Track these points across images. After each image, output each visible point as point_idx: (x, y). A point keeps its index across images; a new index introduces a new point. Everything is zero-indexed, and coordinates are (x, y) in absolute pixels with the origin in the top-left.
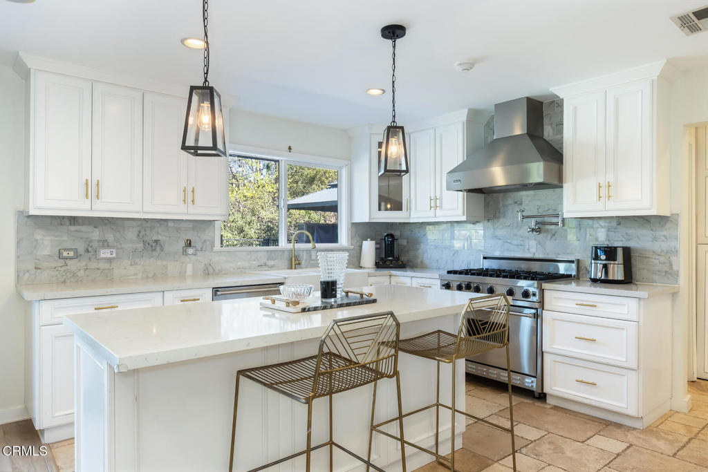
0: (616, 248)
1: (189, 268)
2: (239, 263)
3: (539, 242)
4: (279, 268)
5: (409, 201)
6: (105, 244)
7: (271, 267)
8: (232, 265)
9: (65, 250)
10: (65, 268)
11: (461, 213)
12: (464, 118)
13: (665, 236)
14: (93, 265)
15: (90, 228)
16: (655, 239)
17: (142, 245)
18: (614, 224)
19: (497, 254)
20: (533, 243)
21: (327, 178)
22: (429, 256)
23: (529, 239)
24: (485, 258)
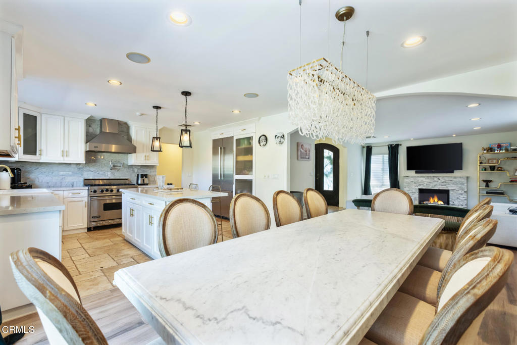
3: (112, 173)
11: (83, 160)
12: (86, 118)
13: (153, 171)
18: (139, 167)
19: (91, 178)
20: (109, 173)
22: (40, 181)
23: (107, 171)
24: (85, 180)
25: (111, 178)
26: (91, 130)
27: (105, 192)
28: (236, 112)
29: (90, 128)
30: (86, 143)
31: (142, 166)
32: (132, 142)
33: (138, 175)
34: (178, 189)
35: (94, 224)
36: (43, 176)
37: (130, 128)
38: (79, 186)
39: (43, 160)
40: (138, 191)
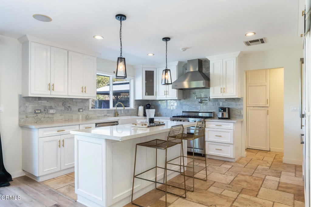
0: (226, 108)
1: (81, 116)
2: (98, 115)
4: (111, 117)
5: (156, 92)
6: (51, 108)
7: (109, 116)
8: (95, 115)
9: (37, 110)
10: (37, 117)
11: (176, 96)
12: (177, 64)
13: (239, 104)
14: (47, 116)
15: (46, 102)
16: (236, 105)
17: (64, 108)
18: (225, 100)
19: (187, 110)
20: (199, 107)
21: (106, 81)
24: (184, 112)
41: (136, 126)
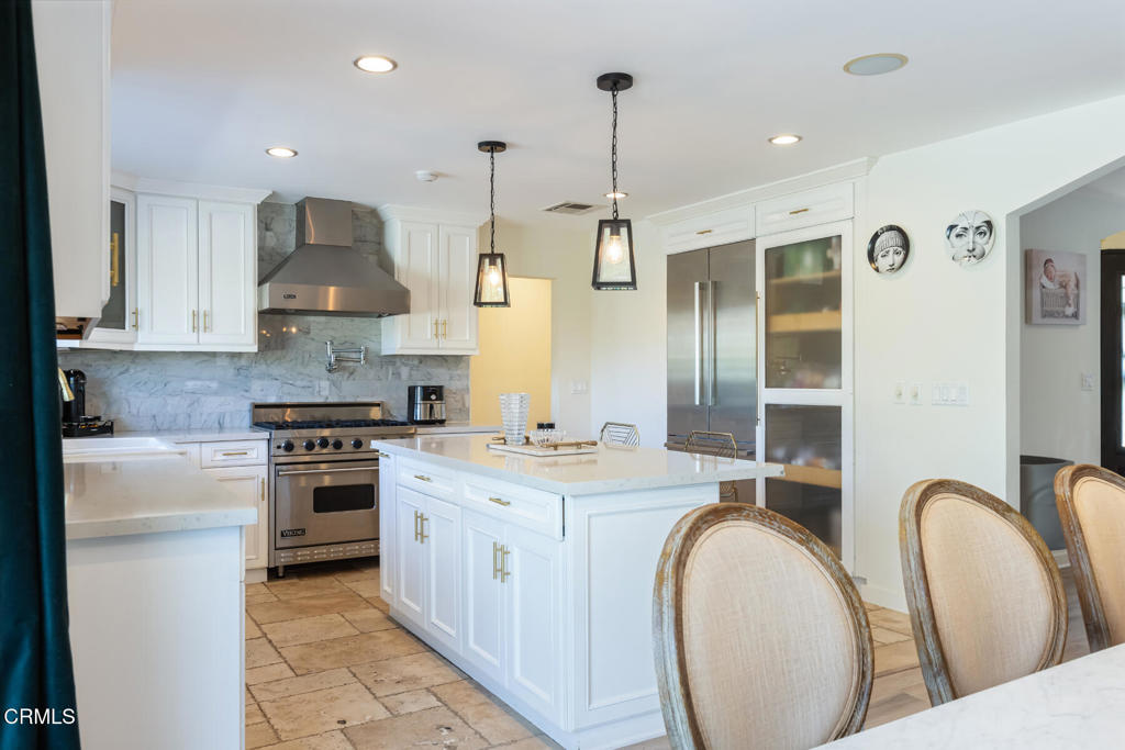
0: (441, 387)
3: (333, 383)
5: (136, 313)
11: (251, 341)
12: (258, 201)
13: (459, 375)
16: (451, 378)
18: (416, 362)
19: (272, 400)
20: (325, 384)
22: (134, 411)
23: (320, 379)
24: (257, 406)
25: (331, 400)
26: (271, 241)
27: (317, 448)
28: (785, 140)
29: (268, 233)
30: (261, 283)
31: (423, 359)
32: (393, 276)
33: (412, 391)
34: (578, 445)
35: (285, 558)
36: (141, 394)
37: (387, 224)
38: (240, 428)
39: (144, 341)
40: (413, 447)
41: (555, 453)
